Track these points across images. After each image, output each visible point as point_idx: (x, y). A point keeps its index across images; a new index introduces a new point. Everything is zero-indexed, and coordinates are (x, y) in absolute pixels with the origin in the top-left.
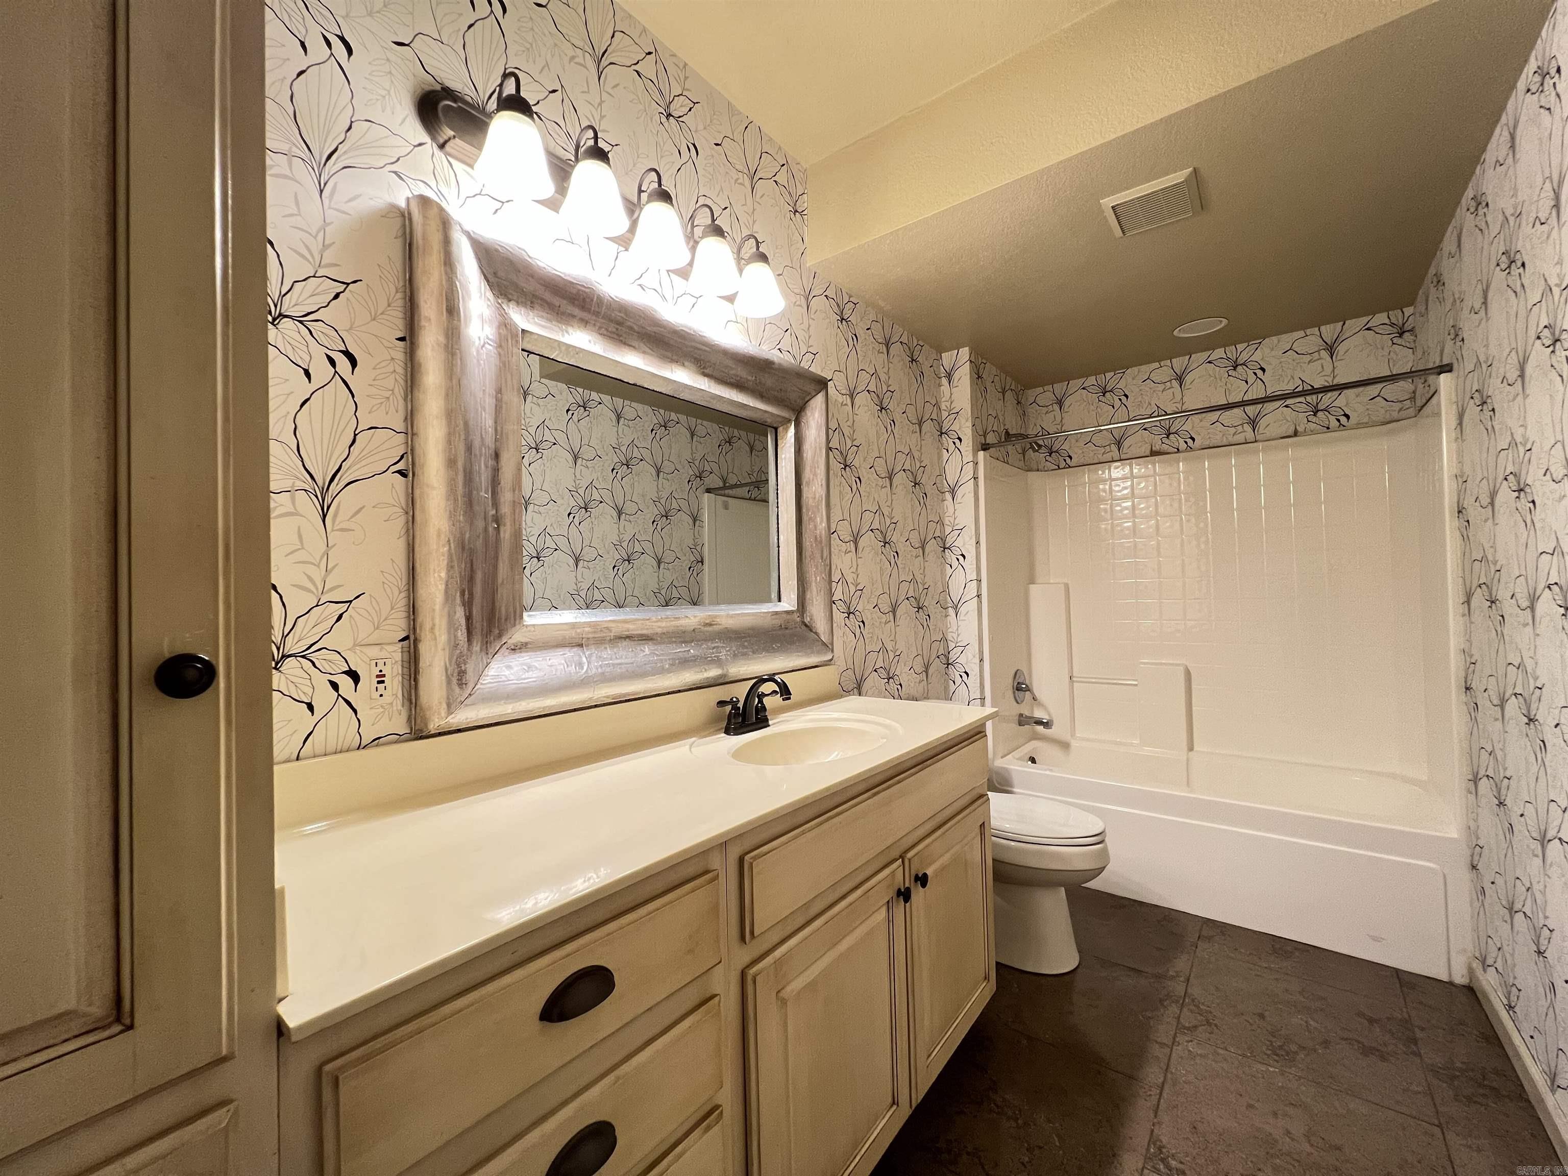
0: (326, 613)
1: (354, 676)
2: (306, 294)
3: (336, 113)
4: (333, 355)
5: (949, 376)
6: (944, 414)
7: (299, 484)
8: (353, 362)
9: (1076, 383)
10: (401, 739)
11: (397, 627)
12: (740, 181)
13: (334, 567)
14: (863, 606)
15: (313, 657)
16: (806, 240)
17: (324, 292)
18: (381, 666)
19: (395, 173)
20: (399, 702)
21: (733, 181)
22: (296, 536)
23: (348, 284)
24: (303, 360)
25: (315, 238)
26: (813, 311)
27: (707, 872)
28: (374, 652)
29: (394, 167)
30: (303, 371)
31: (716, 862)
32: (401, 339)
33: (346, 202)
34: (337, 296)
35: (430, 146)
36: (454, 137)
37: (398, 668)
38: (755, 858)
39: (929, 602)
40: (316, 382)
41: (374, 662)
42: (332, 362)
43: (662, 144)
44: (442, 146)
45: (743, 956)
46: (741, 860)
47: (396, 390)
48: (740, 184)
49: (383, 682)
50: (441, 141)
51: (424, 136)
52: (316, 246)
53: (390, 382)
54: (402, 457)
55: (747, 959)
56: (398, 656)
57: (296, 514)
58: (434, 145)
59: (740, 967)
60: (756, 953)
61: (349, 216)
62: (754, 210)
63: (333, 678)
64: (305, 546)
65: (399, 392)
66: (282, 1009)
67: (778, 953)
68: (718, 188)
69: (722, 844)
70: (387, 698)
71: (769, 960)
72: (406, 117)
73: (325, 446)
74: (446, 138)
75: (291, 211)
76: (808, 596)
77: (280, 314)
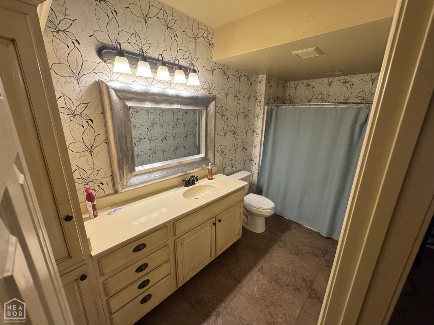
0: (95, 173)
1: (102, 184)
2: (80, 108)
3: (79, 61)
4: (87, 121)
5: (260, 83)
6: (258, 94)
7: (85, 150)
8: (92, 121)
9: (301, 82)
10: (113, 194)
11: (109, 174)
12: (191, 41)
13: (95, 164)
14: (226, 151)
15: (94, 181)
16: (213, 53)
17: (83, 107)
18: (107, 181)
19: (95, 72)
20: (112, 187)
21: (189, 42)
22: (87, 160)
23: (88, 104)
24: (81, 123)
25: (79, 95)
26: (215, 74)
27: (166, 226)
28: (105, 179)
29: (94, 71)
30: (82, 126)
31: (167, 225)
32: (102, 113)
33: (85, 84)
34: (86, 107)
35: (102, 62)
36: (107, 59)
37: (111, 181)
38: (176, 223)
39: (247, 147)
40: (85, 128)
41: (106, 181)
42: (88, 122)
43: (166, 38)
44: (105, 62)
45: (174, 238)
46: (173, 224)
47: (102, 125)
48: (191, 42)
49: (108, 184)
50: (104, 61)
51: (100, 60)
52: (79, 97)
53: (101, 124)
54: (106, 139)
55: (175, 239)
56: (110, 179)
57: (86, 155)
58: (103, 62)
59: (174, 240)
60: (176, 238)
61: (85, 87)
62: (196, 48)
63: (98, 185)
64: (89, 161)
65: (103, 125)
66: (92, 253)
67: (182, 237)
68: (184, 45)
69: (169, 222)
70: (109, 187)
71: (180, 238)
72: (95, 56)
73: (89, 141)
74: (105, 60)
75: (73, 90)
76: (208, 152)
77: (75, 115)
